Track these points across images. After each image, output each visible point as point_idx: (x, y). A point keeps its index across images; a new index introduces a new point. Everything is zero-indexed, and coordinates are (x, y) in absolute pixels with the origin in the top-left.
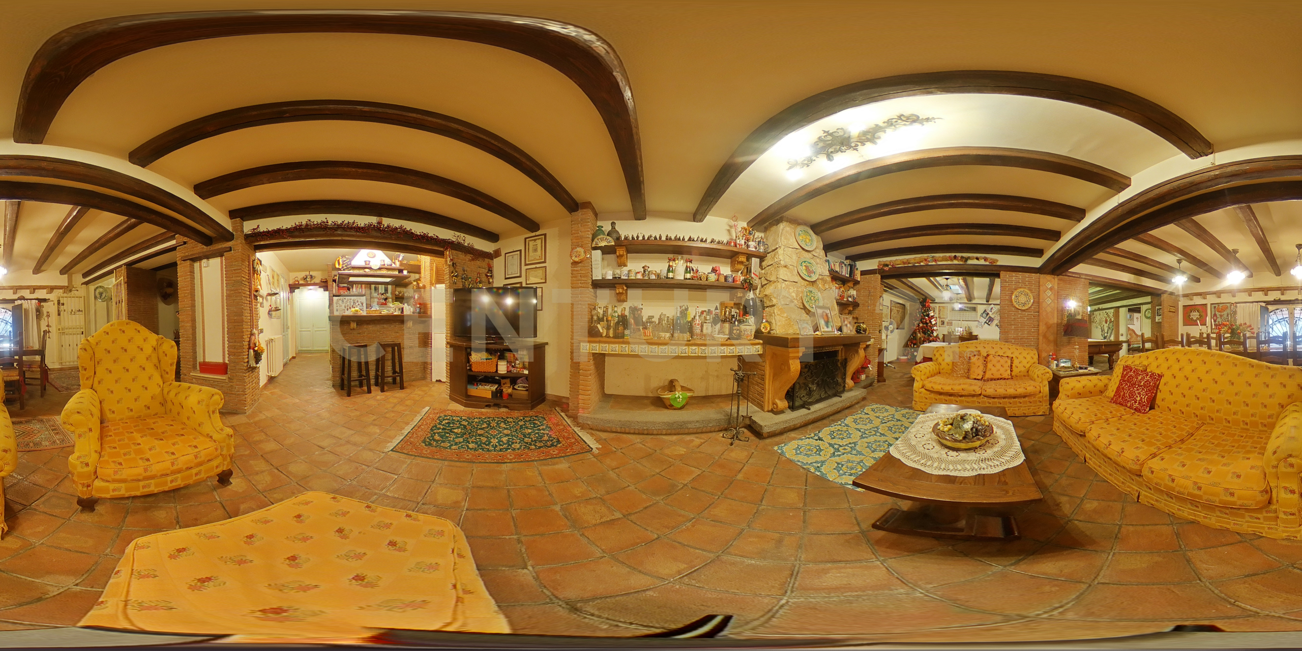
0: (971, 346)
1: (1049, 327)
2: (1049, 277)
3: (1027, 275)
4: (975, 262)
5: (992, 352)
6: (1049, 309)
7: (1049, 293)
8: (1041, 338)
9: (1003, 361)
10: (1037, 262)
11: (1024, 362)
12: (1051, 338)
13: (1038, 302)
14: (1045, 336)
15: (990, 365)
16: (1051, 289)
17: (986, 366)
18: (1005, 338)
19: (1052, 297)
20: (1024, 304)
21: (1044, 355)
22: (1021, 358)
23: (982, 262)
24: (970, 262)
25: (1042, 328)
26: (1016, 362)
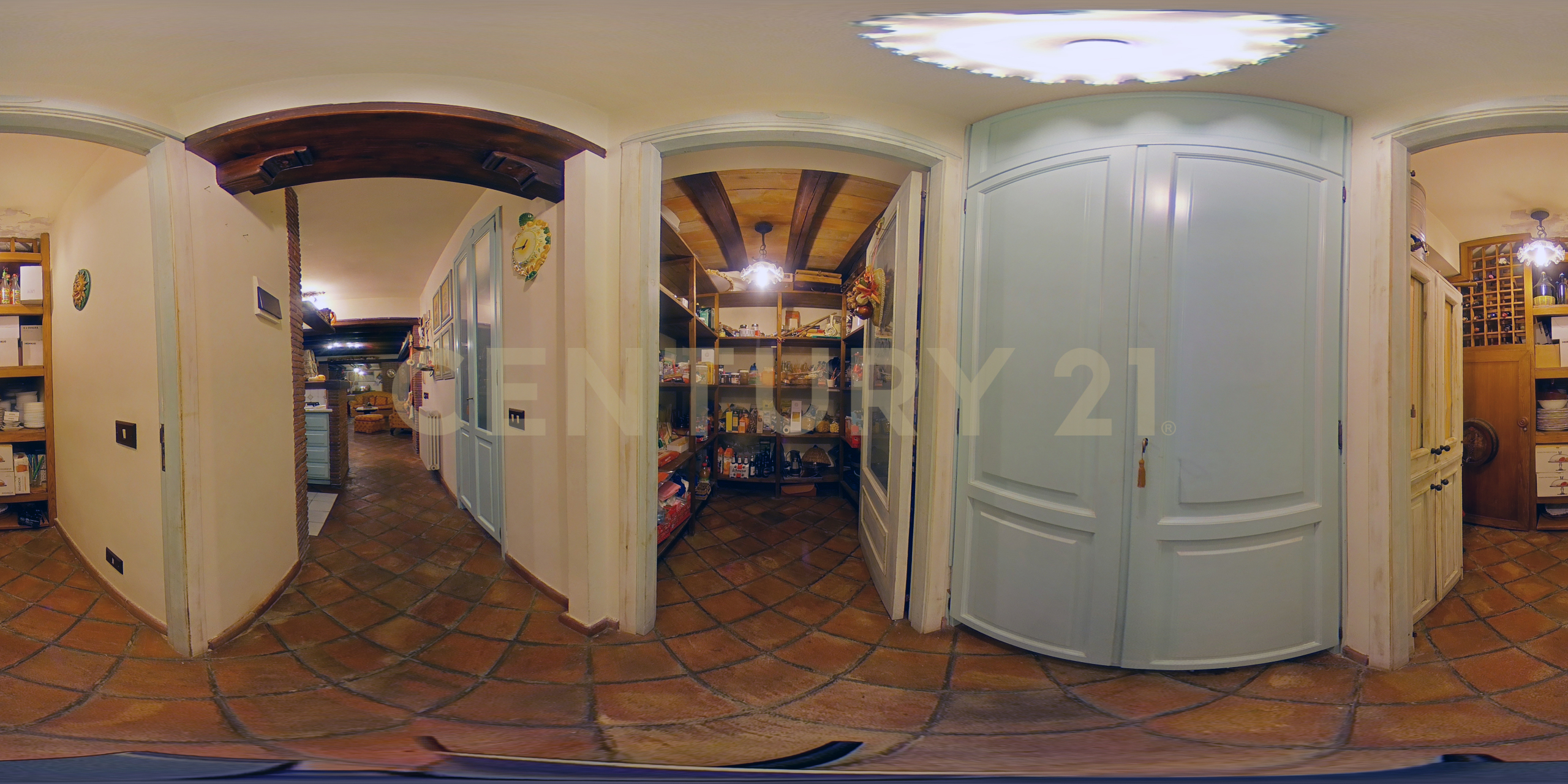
0: (369, 394)
1: (404, 385)
3: (392, 362)
4: (369, 359)
10: (395, 357)
13: (398, 374)
15: (377, 400)
16: (404, 368)
18: (384, 389)
22: (391, 397)
23: (372, 359)
24: (367, 359)
25: (401, 385)
26: (388, 399)
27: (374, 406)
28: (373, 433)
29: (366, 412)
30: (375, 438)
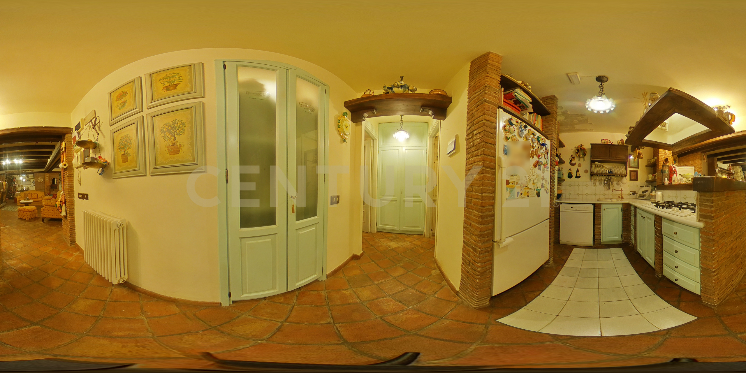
0: (28, 192)
1: (47, 186)
2: (47, 174)
3: (41, 173)
4: (28, 171)
5: (33, 193)
6: (47, 182)
7: (47, 178)
8: (45, 189)
9: (35, 195)
10: (43, 170)
11: (41, 195)
12: (48, 189)
13: (44, 180)
14: (46, 189)
17: (31, 196)
18: (36, 189)
19: (48, 179)
20: (40, 181)
21: (46, 193)
22: (40, 194)
23: (30, 171)
25: (46, 187)
26: (39, 195)
27: (31, 199)
28: (30, 220)
29: (26, 204)
30: (31, 225)
